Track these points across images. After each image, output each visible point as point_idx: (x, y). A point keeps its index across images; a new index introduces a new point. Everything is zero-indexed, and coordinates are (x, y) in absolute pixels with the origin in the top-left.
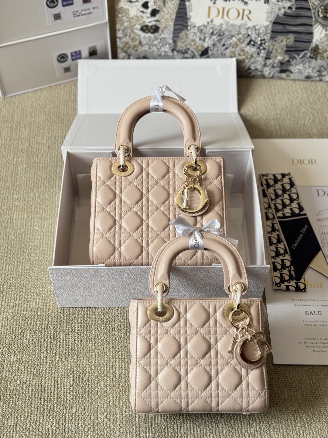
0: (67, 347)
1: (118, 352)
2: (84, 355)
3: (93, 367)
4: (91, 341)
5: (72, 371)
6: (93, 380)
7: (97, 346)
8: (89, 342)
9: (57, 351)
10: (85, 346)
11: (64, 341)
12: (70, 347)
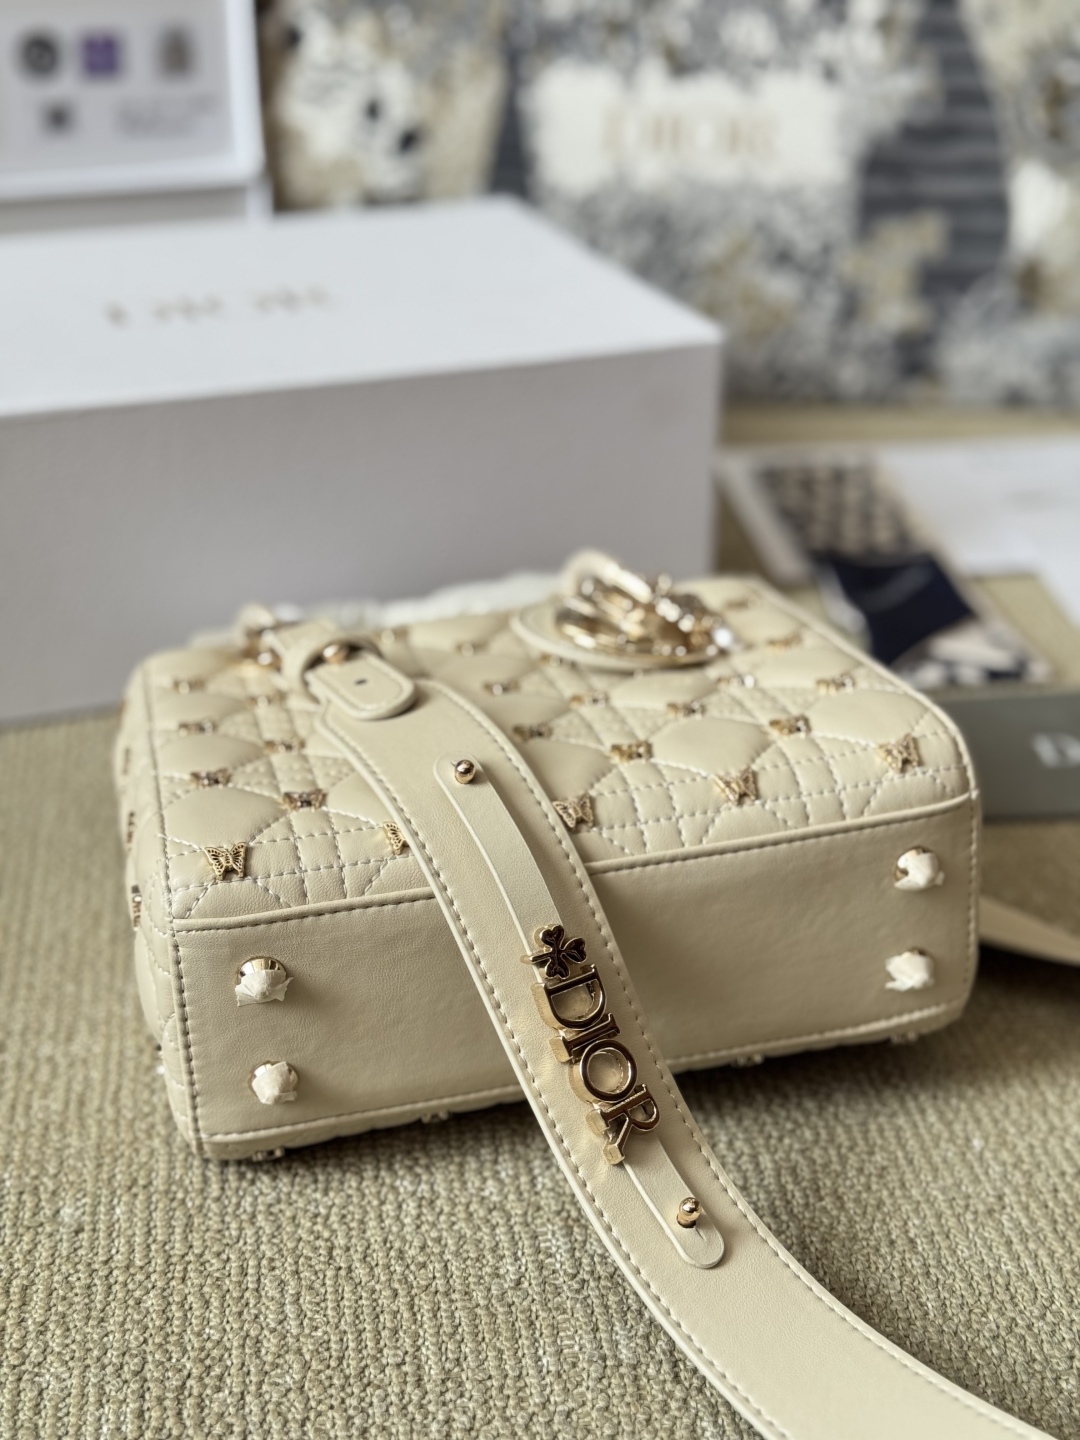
0: (102, 1258)
1: (424, 1265)
2: (206, 1289)
3: (270, 1344)
4: (253, 1224)
5: (133, 1364)
6: (270, 1407)
7: (290, 1245)
8: (241, 1229)
9: (33, 1283)
10: (215, 1249)
11: (84, 1236)
12: (118, 1257)
